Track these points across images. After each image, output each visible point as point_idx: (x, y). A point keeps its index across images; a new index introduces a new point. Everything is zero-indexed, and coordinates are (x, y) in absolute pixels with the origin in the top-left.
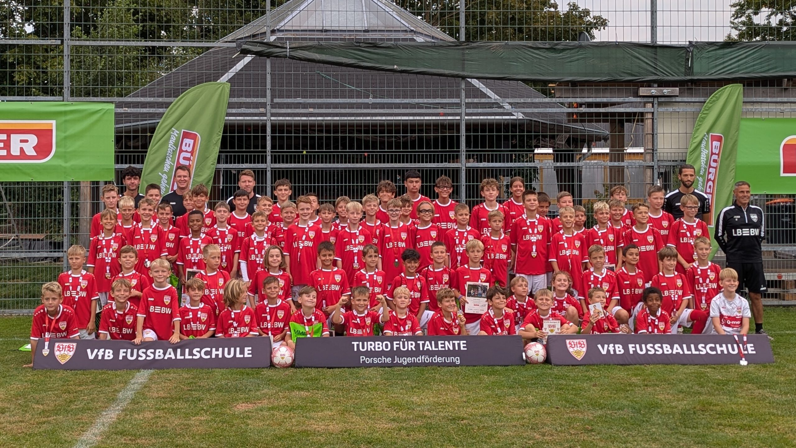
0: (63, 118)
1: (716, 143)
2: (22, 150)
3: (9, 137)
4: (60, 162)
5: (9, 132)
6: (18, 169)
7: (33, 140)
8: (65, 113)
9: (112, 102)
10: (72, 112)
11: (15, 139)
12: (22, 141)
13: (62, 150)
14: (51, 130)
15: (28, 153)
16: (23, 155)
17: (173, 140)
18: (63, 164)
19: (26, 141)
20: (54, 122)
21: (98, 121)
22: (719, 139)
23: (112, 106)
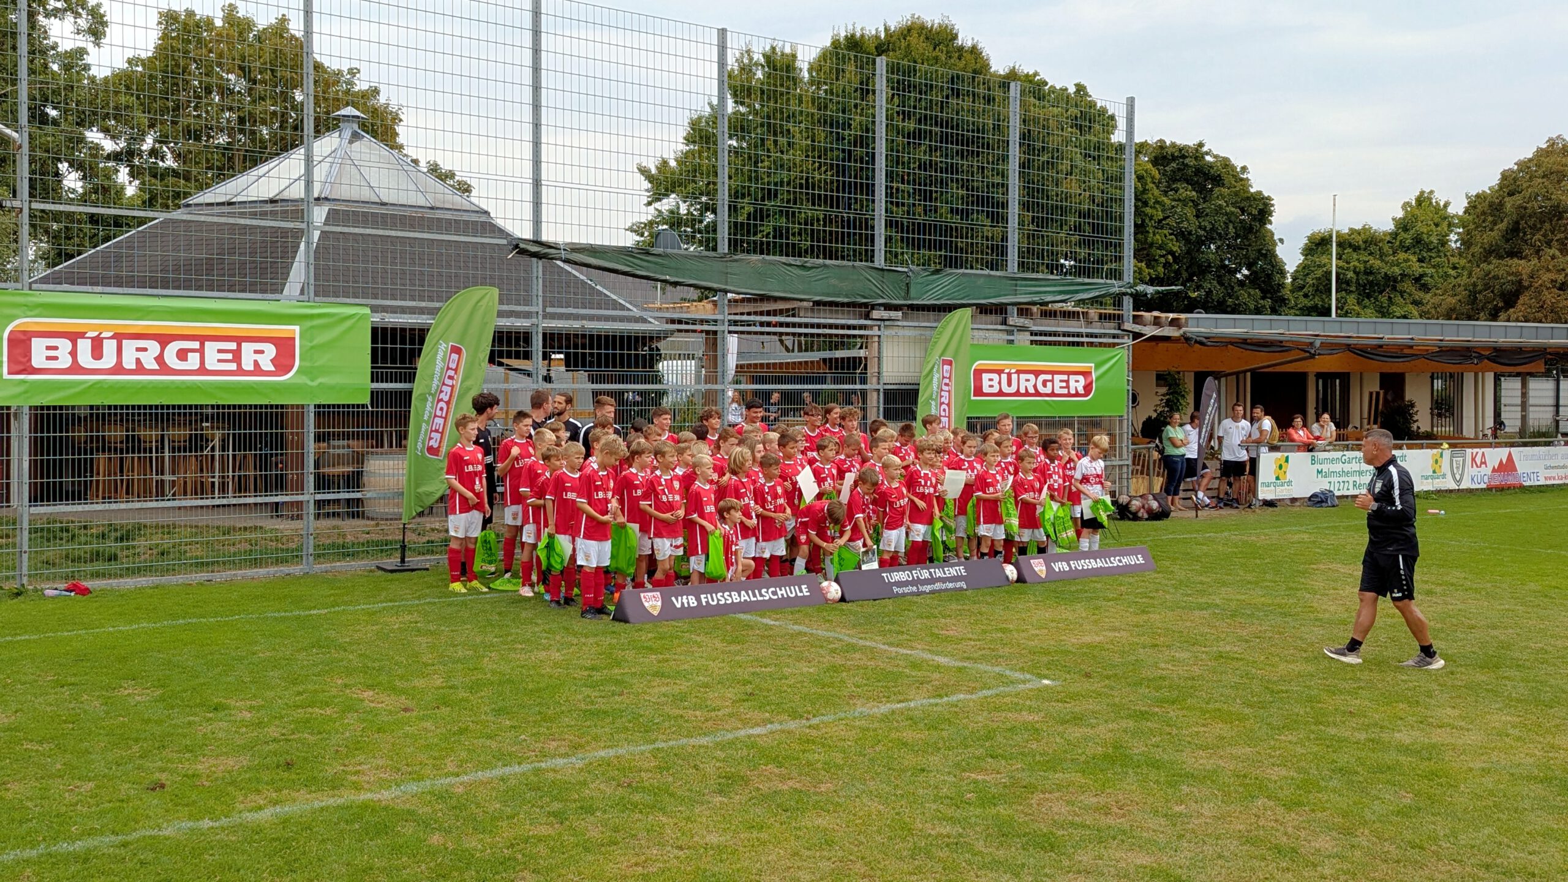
0: (309, 324)
1: (946, 367)
2: (256, 363)
3: (239, 346)
4: (304, 380)
5: (240, 340)
6: (252, 388)
7: (270, 350)
8: (312, 317)
9: (366, 305)
10: (320, 316)
11: (247, 348)
12: (256, 352)
13: (308, 364)
14: (294, 339)
15: (264, 368)
16: (258, 370)
17: (440, 356)
18: (310, 383)
19: (262, 352)
20: (297, 328)
21: (350, 328)
22: (950, 363)
23: (367, 311)
